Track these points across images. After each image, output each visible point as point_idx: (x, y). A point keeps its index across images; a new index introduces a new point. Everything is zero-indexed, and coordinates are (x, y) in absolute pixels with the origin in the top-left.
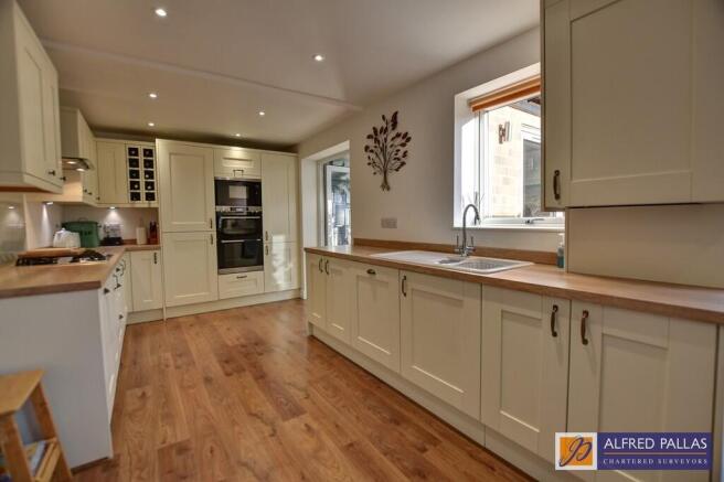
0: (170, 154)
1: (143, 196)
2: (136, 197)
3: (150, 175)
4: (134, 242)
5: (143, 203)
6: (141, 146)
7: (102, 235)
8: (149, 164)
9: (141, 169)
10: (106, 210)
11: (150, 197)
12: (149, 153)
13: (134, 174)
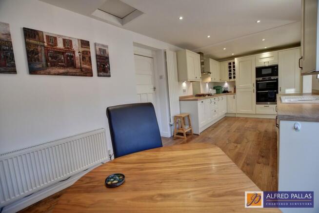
0: (240, 62)
1: (232, 77)
2: (230, 78)
3: (234, 70)
4: (231, 92)
5: (232, 80)
6: (232, 61)
7: (223, 90)
8: (234, 67)
9: (232, 69)
10: (224, 82)
11: (234, 77)
12: (234, 63)
13: (230, 71)
